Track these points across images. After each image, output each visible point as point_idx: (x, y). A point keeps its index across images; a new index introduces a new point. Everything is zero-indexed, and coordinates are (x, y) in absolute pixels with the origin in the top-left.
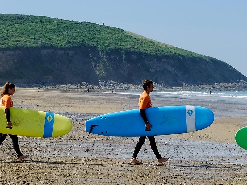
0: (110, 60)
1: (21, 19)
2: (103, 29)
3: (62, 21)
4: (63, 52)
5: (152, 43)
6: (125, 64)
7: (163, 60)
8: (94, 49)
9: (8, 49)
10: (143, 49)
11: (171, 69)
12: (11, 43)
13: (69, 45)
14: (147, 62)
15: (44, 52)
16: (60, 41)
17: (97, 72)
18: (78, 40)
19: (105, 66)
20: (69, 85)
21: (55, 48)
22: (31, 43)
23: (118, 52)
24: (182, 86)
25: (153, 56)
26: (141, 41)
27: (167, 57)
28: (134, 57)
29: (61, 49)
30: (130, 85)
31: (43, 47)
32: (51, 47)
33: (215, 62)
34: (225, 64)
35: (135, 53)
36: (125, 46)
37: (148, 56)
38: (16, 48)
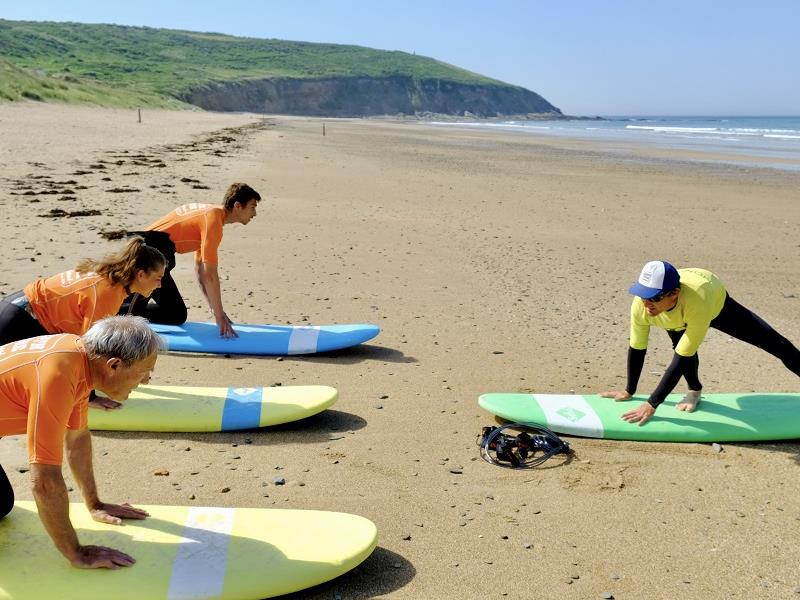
0: (426, 90)
1: (334, 48)
2: (415, 58)
3: (375, 51)
4: (378, 82)
5: (464, 73)
6: (439, 94)
7: (478, 90)
8: (409, 79)
9: (327, 79)
10: (457, 79)
11: (485, 99)
12: (328, 73)
13: (384, 76)
14: (462, 92)
15: (360, 81)
16: (375, 71)
17: (413, 102)
18: (393, 69)
19: (420, 96)
20: (386, 116)
21: (372, 78)
22: (348, 73)
23: (432, 82)
24: (496, 116)
25: (466, 86)
26: (453, 70)
27: (481, 87)
28: (449, 87)
29: (377, 79)
30: (446, 116)
31: (360, 77)
32: (367, 77)
33: (526, 92)
34: (535, 95)
35: (448, 83)
36: (438, 76)
37: (461, 86)
38: (334, 78)
